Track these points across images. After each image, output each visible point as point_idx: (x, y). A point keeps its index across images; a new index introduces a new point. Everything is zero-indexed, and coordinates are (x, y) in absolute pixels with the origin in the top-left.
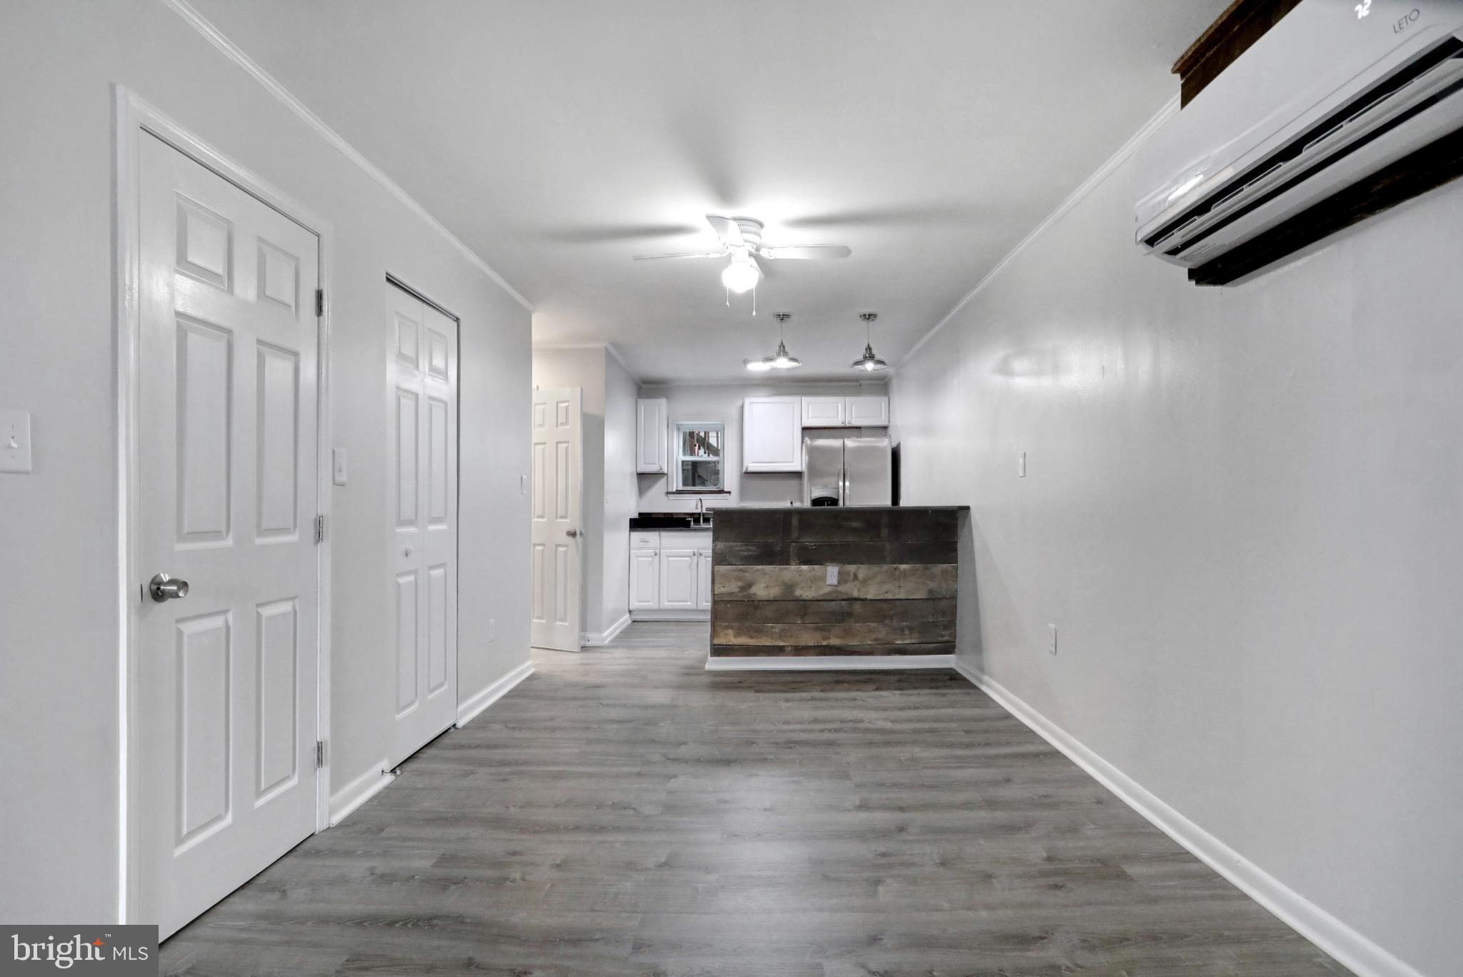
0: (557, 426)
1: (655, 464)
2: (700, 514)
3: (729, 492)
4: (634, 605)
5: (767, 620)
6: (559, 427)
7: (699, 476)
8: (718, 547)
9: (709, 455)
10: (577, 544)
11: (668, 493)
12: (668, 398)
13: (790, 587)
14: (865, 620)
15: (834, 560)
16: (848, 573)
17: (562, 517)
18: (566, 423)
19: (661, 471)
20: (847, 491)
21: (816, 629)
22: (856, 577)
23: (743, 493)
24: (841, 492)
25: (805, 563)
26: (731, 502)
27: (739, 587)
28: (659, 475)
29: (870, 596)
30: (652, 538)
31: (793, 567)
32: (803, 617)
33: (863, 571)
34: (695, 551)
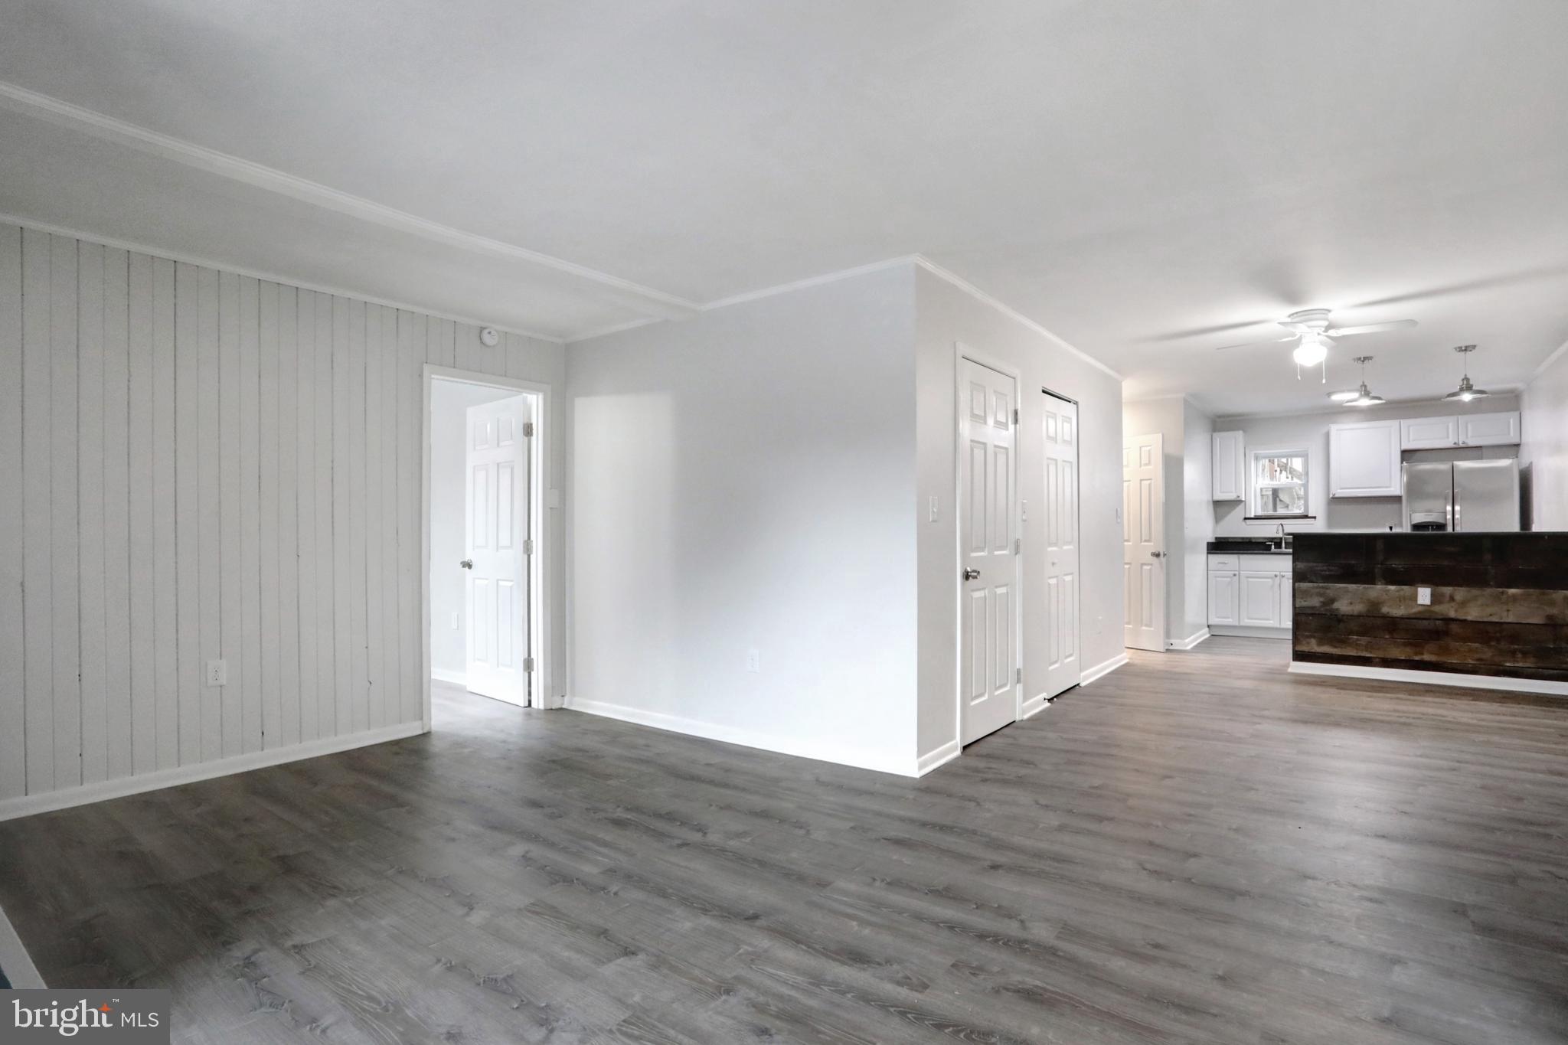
0: (1141, 466)
1: (1232, 492)
2: (1281, 539)
3: (1315, 518)
4: (1214, 621)
5: (1351, 633)
6: (1142, 468)
7: (1281, 501)
8: (1299, 567)
9: (1292, 479)
10: (1161, 564)
11: (1246, 519)
12: (1244, 431)
13: (1375, 605)
14: (1465, 639)
15: (1425, 582)
16: (1443, 595)
17: (1146, 541)
18: (1149, 463)
19: (1238, 499)
20: (1457, 516)
21: (1405, 645)
22: (1452, 599)
23: (1330, 518)
24: (1449, 517)
25: (1392, 584)
26: (1318, 527)
27: (1321, 602)
28: (1236, 502)
29: (1469, 618)
30: (1231, 560)
31: (1379, 587)
32: (1390, 633)
33: (1460, 593)
34: (1278, 573)
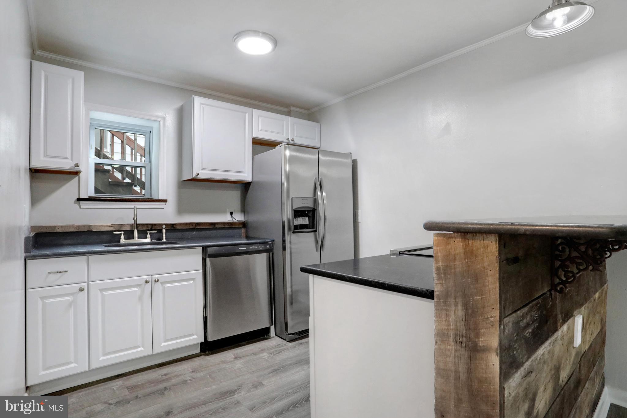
1: (66, 158)
3: (165, 201)
11: (79, 200)
13: (557, 372)
19: (75, 170)
20: (325, 201)
24: (320, 202)
25: (565, 318)
30: (74, 266)
34: (148, 278)
